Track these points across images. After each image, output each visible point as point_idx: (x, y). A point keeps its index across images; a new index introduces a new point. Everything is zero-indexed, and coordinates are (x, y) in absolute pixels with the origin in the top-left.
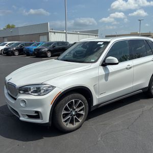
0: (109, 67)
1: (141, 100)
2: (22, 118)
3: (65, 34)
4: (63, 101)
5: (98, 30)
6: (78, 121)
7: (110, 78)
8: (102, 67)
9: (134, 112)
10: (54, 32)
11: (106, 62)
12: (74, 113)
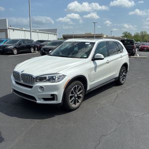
0: (97, 61)
1: (114, 87)
2: (38, 102)
3: (30, 33)
4: (70, 86)
5: (56, 29)
6: (79, 102)
7: (98, 70)
8: (92, 61)
9: (112, 94)
10: (13, 30)
11: (95, 57)
12: (76, 96)
